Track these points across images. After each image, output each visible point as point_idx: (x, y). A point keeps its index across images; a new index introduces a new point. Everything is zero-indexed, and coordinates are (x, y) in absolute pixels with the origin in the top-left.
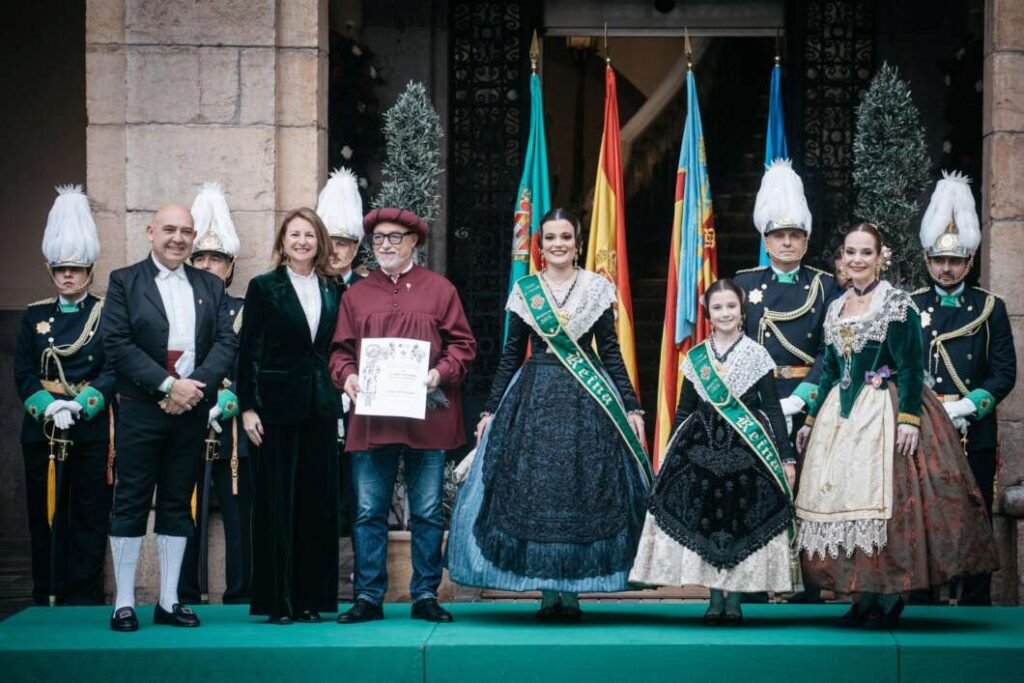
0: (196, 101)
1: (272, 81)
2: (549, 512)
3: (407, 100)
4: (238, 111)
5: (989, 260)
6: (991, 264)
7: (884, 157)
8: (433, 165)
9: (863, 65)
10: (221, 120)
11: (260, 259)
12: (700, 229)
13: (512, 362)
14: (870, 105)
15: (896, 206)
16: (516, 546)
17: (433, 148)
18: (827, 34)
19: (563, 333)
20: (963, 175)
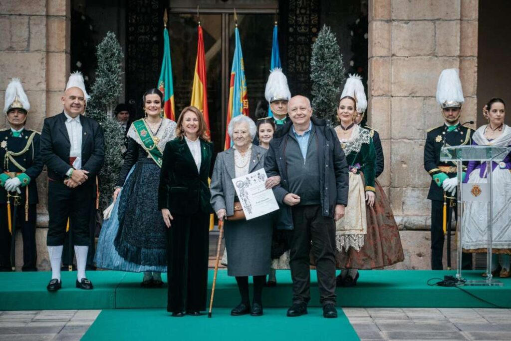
0: (9, 40)
1: (44, 31)
2: (151, 234)
3: (107, 40)
4: (28, 45)
5: (371, 114)
6: (372, 116)
7: (324, 67)
8: (119, 70)
9: (314, 26)
10: (21, 49)
11: (39, 113)
12: (241, 100)
13: (130, 162)
14: (318, 44)
15: (330, 90)
16: (135, 250)
17: (119, 62)
18: (298, 12)
19: (156, 148)
20: (358, 76)
